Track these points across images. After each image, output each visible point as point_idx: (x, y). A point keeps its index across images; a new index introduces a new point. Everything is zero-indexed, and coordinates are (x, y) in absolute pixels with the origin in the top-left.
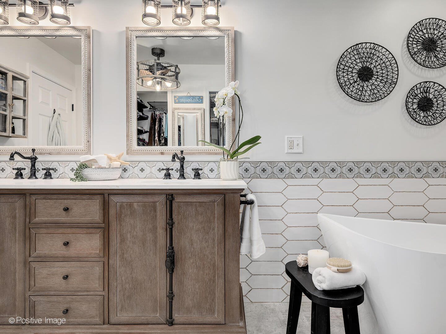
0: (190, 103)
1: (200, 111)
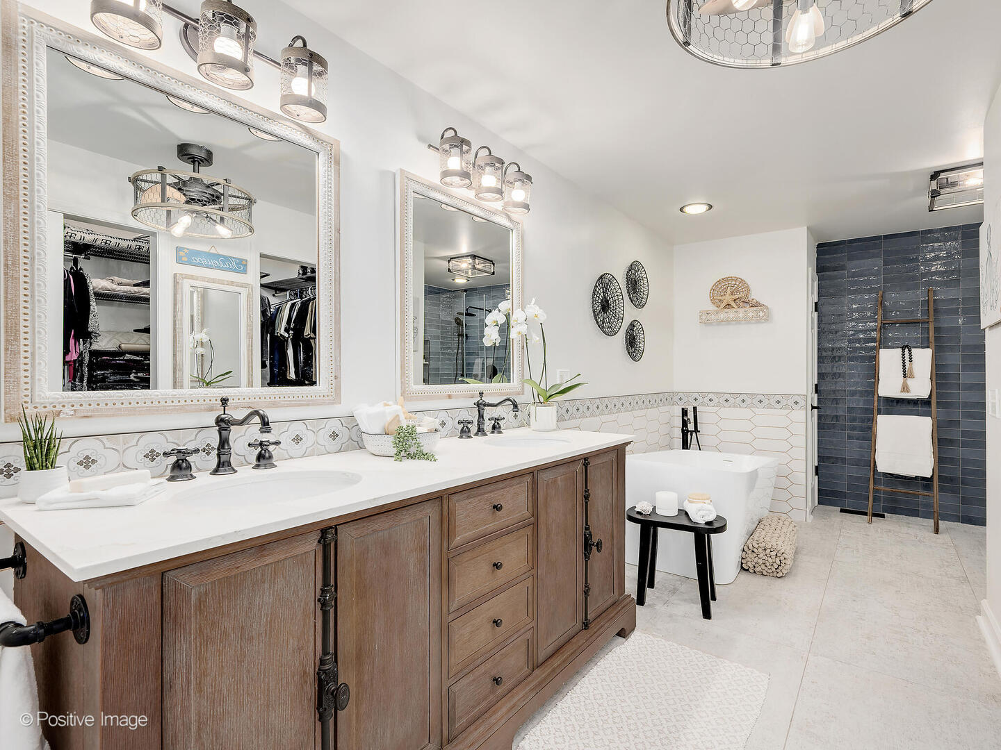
0: (218, 268)
1: (244, 289)
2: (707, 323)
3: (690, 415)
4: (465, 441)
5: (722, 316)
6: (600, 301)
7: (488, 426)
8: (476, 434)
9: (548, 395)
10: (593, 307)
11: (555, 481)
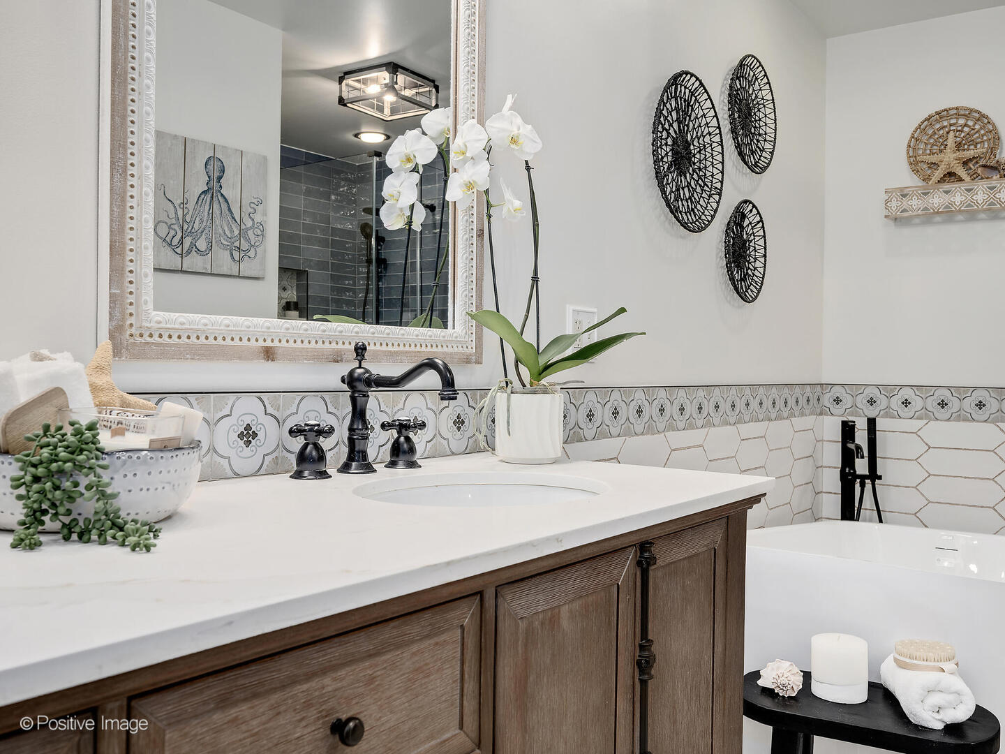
2: (899, 220)
3: (861, 438)
4: (310, 485)
5: (937, 200)
6: (670, 141)
7: (378, 444)
8: (345, 469)
9: (542, 361)
10: (655, 153)
11: (552, 620)
